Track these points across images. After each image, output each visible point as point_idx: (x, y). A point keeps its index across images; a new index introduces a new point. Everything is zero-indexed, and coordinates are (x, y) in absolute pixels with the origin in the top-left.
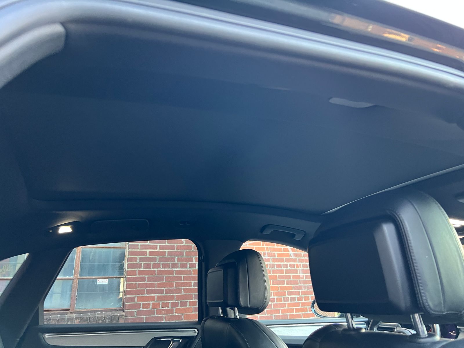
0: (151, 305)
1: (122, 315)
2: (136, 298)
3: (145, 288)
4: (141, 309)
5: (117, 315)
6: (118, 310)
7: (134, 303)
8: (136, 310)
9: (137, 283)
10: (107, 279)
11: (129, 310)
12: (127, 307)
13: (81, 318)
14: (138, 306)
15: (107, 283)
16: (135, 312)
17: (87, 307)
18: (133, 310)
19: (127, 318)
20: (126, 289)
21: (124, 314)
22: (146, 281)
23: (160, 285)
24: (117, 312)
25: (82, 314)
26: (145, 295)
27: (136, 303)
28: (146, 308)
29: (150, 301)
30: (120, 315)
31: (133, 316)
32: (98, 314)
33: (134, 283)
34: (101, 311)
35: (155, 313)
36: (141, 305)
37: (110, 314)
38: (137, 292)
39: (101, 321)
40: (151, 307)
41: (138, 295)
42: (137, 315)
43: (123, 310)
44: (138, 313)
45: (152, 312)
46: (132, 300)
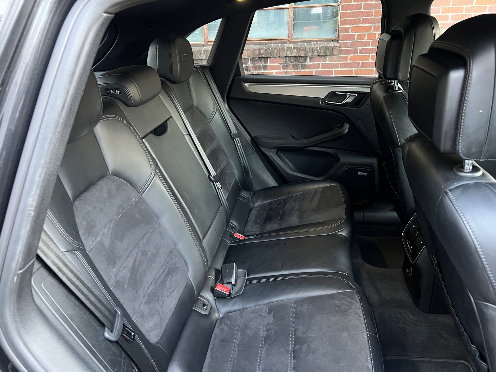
0: (366, 36)
1: (336, 46)
2: (351, 28)
3: (361, 17)
4: (356, 40)
5: (331, 46)
6: (332, 41)
7: (348, 34)
9: (352, 11)
10: (321, 8)
11: (342, 41)
12: (341, 38)
13: (298, 47)
14: (353, 37)
15: (321, 12)
16: (349, 44)
17: (303, 37)
18: (347, 41)
19: (341, 49)
20: (341, 18)
21: (338, 45)
22: (362, 9)
24: (332, 42)
25: (299, 44)
26: (361, 25)
27: (350, 34)
28: (360, 39)
30: (334, 46)
31: (347, 48)
32: (314, 44)
33: (349, 11)
34: (317, 41)
35: (370, 45)
36: (356, 36)
37: (325, 44)
38: (352, 22)
39: (316, 52)
40: (366, 38)
41: (353, 26)
42: (351, 46)
43: (338, 41)
44: (353, 44)
45: (367, 44)
46: (347, 30)
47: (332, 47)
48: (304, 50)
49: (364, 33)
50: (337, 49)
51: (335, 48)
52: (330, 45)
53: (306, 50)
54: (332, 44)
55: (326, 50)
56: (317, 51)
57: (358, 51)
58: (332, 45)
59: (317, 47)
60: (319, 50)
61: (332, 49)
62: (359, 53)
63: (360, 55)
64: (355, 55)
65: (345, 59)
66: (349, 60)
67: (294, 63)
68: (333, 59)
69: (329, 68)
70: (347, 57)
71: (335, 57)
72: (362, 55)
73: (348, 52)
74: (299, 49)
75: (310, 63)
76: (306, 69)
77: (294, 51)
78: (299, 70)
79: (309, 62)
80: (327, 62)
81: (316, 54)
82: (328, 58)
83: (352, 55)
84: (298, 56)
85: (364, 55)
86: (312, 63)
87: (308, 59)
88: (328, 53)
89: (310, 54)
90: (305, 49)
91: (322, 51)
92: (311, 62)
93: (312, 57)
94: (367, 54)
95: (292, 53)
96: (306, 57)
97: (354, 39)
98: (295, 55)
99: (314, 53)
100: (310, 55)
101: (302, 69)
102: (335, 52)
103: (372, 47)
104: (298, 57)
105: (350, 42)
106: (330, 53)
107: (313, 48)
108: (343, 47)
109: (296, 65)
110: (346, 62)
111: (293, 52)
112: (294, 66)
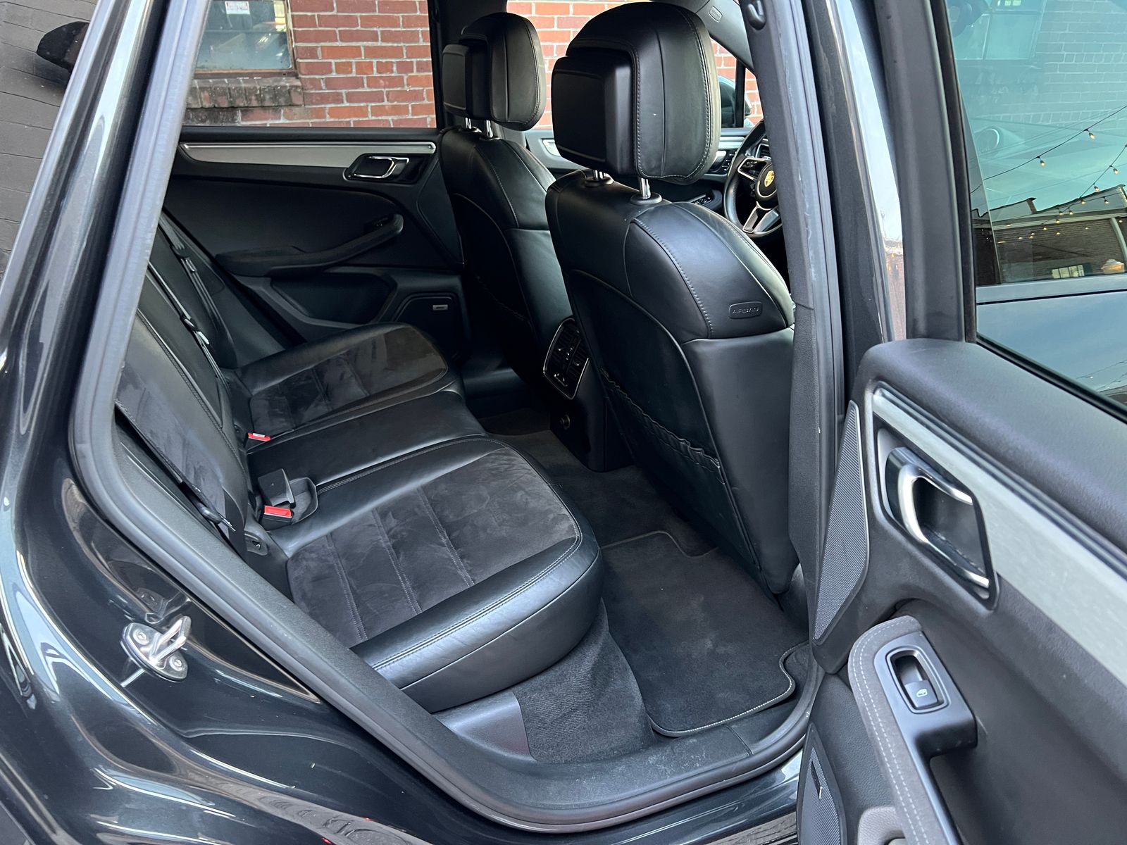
0: (354, 67)
1: (297, 87)
2: (319, 49)
3: (337, 28)
4: (334, 75)
5: (286, 86)
6: (284, 74)
7: (316, 61)
8: (324, 77)
9: (316, 14)
11: (307, 77)
12: (303, 69)
13: (210, 88)
14: (326, 68)
15: (248, 12)
16: (322, 81)
17: (217, 65)
18: (317, 77)
19: (308, 91)
20: (294, 27)
21: (299, 83)
22: (335, 10)
23: (367, 21)
24: (284, 78)
25: (211, 81)
26: (339, 44)
27: (321, 61)
28: (343, 73)
29: (350, 58)
30: (291, 87)
32: (245, 82)
33: (309, 14)
34: (251, 75)
35: (365, 85)
36: (334, 67)
37: (270, 82)
38: (319, 37)
39: (253, 98)
40: (354, 70)
41: (323, 44)
42: (326, 86)
43: (296, 76)
44: (329, 83)
45: (357, 83)
46: (312, 53)
47: (288, 88)
48: (226, 94)
49: (348, 60)
50: (300, 93)
51: (295, 91)
52: (282, 83)
53: (230, 93)
54: (286, 82)
55: (275, 96)
56: (256, 95)
57: (342, 97)
58: (287, 84)
59: (255, 88)
60: (260, 94)
61: (289, 92)
62: (345, 101)
63: (348, 104)
64: (339, 106)
65: (319, 114)
66: (328, 116)
67: (208, 123)
68: (295, 114)
70: (323, 109)
71: (297, 109)
72: (352, 105)
73: (324, 99)
74: (214, 92)
75: (244, 123)
77: (202, 96)
79: (242, 120)
80: (283, 121)
81: (255, 103)
82: (282, 111)
83: (333, 105)
84: (215, 107)
85: (356, 105)
86: (248, 123)
87: (239, 114)
88: (282, 101)
89: (241, 103)
90: (227, 91)
91: (267, 97)
92: (246, 121)
93: (246, 111)
94: (362, 104)
95: (199, 100)
96: (233, 109)
97: (331, 71)
98: (207, 105)
99: (251, 100)
100: (242, 105)
102: (297, 99)
103: (368, 90)
104: (216, 110)
105: (323, 79)
106: (286, 102)
107: (245, 90)
108: (312, 89)
110: (323, 120)
111: (201, 98)
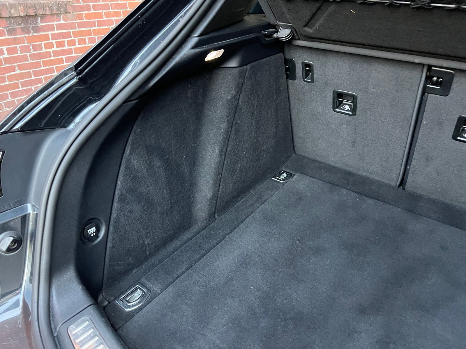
47: (65, 2)
48: (33, 7)
50: (71, 5)
51: (69, 4)
53: (35, 7)
55: (59, 7)
56: (49, 7)
57: (91, 7)
58: (65, 0)
59: (48, 3)
60: (51, 6)
61: (66, 4)
63: (93, 11)
64: (89, 12)
65: (80, 17)
66: (84, 18)
67: (22, 25)
68: (68, 18)
69: (65, 30)
70: (82, 14)
71: (69, 14)
72: (95, 12)
73: (82, 8)
74: (26, 6)
75: (42, 24)
76: (40, 32)
77: (20, 9)
78: (31, 35)
80: (62, 22)
81: (48, 12)
82: (62, 16)
83: (87, 12)
84: (26, 15)
85: (97, 11)
86: (44, 24)
87: (39, 19)
88: (62, 10)
89: (41, 12)
90: (34, 5)
93: (43, 16)
94: (100, 11)
95: (18, 11)
96: (36, 16)
98: (22, 14)
99: (46, 10)
101: (34, 32)
102: (70, 10)
103: (103, 3)
106: (64, 11)
107: (43, 4)
108: (75, 3)
109: (26, 28)
110: (82, 21)
112: (22, 29)
